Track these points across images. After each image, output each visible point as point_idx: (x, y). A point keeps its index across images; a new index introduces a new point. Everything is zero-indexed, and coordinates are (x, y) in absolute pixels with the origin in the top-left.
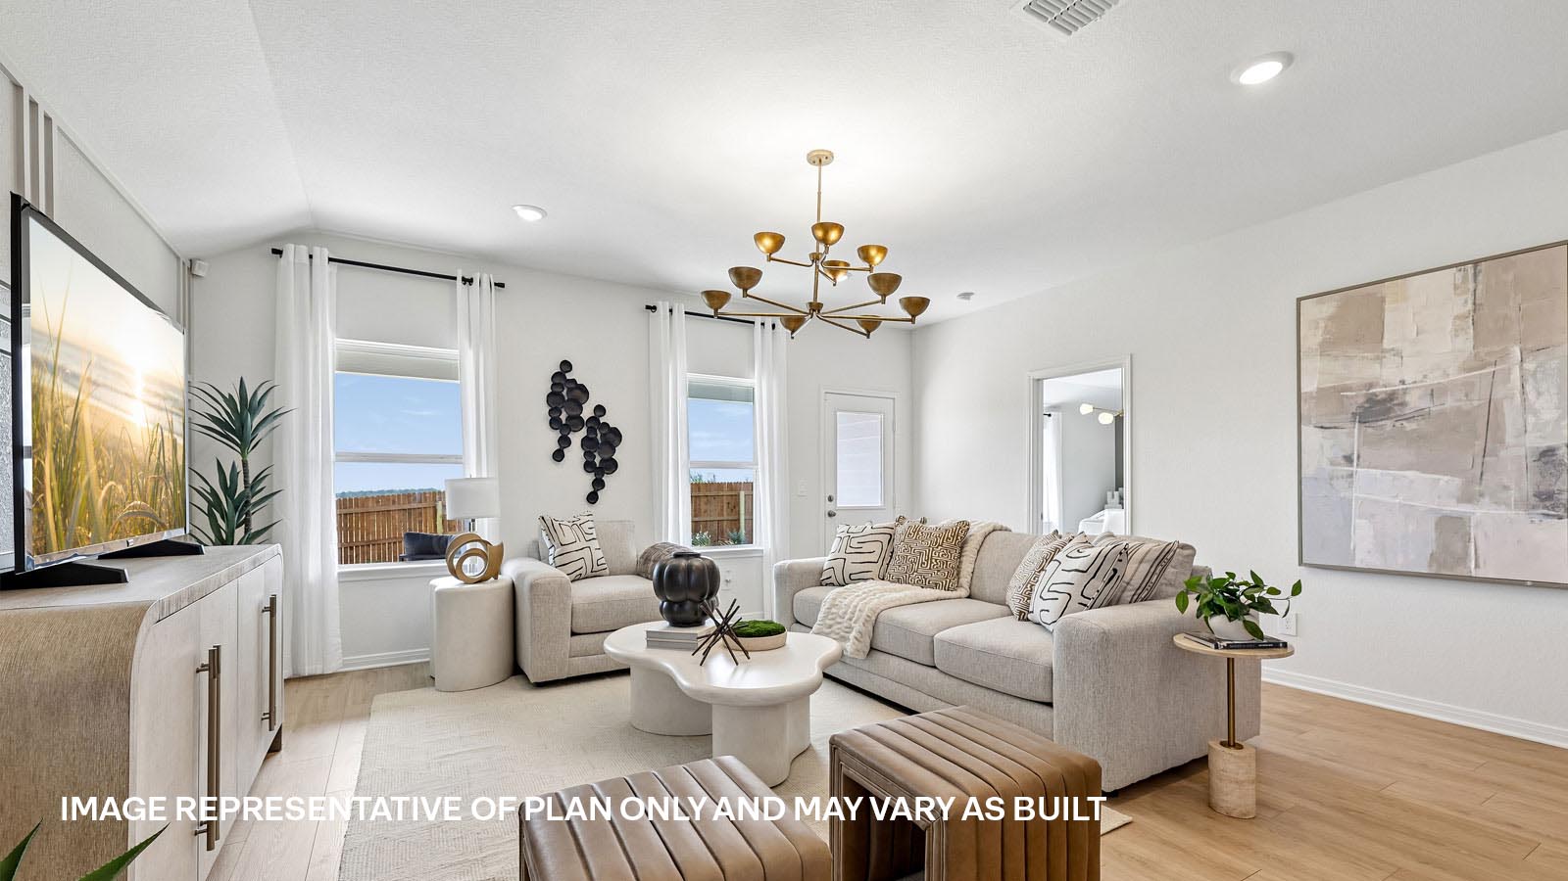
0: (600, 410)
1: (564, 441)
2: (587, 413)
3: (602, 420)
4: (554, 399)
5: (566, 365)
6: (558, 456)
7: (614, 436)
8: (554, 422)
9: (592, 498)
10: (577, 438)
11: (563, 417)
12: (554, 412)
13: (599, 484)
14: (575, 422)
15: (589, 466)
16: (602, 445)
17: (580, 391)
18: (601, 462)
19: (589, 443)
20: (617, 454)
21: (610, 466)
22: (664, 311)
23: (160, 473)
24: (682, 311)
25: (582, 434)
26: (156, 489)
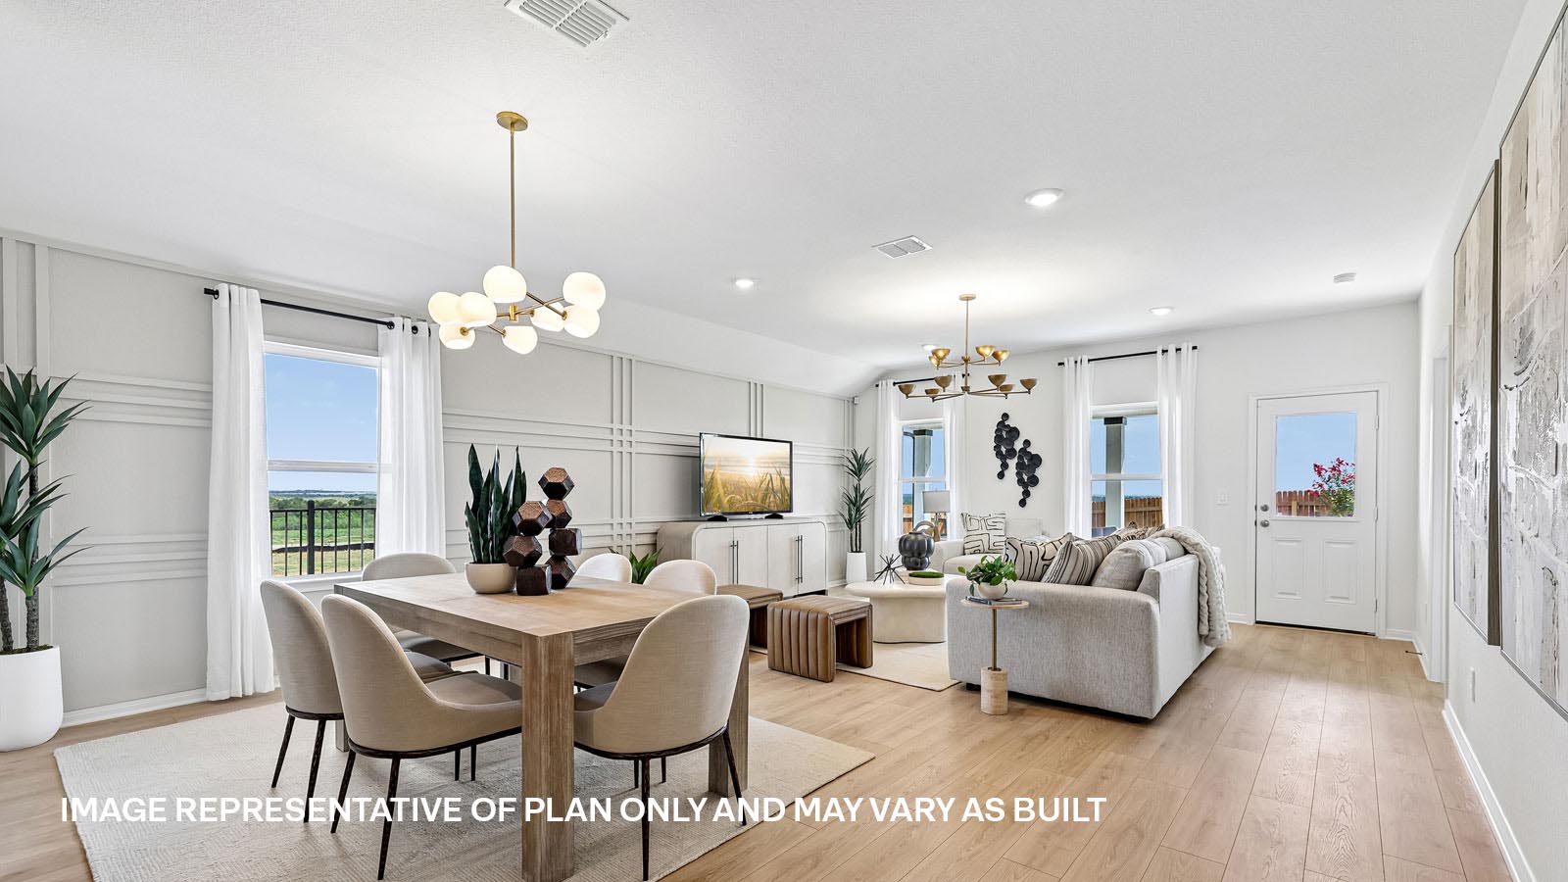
0: (1027, 443)
1: (1005, 466)
2: (1018, 445)
3: (1028, 450)
4: (998, 439)
5: (1005, 416)
6: (1001, 475)
7: (1036, 460)
8: (999, 454)
9: (1023, 503)
10: (1013, 463)
11: (1003, 450)
12: (997, 448)
13: (1026, 494)
14: (1011, 453)
15: (1020, 482)
16: (1028, 468)
17: (1014, 432)
18: (1028, 479)
19: (1020, 466)
20: (1039, 473)
21: (1034, 481)
22: (1070, 364)
23: (769, 491)
24: (1085, 361)
25: (1016, 460)
26: (765, 497)
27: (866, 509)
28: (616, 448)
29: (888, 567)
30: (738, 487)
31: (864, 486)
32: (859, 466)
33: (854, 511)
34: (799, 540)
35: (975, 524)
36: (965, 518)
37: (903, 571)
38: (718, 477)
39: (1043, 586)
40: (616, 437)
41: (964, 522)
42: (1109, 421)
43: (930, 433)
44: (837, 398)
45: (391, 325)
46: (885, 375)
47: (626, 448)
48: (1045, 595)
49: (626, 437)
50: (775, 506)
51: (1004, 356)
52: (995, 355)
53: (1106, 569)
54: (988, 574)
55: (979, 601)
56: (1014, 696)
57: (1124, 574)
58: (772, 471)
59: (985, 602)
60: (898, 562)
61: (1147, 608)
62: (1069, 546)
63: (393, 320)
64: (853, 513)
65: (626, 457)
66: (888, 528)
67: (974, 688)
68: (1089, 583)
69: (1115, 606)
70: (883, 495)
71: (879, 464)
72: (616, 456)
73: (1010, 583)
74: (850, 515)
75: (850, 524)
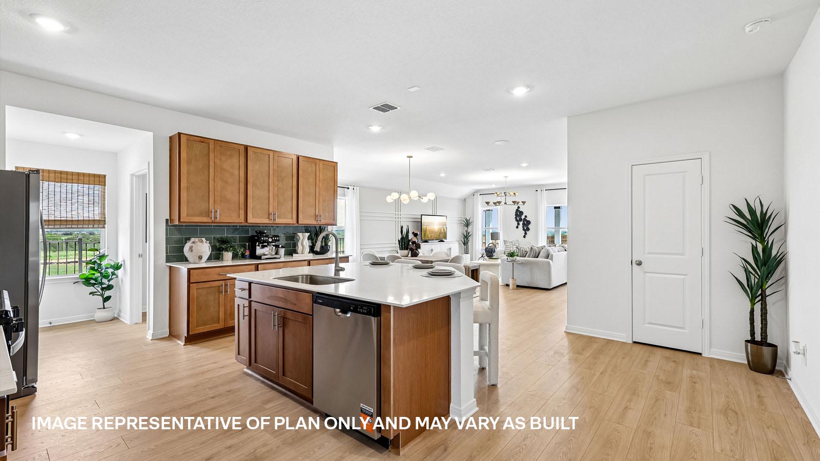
0: (526, 216)
1: (518, 224)
2: (523, 217)
3: (526, 219)
4: (516, 215)
5: (519, 207)
6: (517, 227)
7: (529, 222)
8: (516, 220)
9: (524, 237)
10: (521, 223)
11: (518, 219)
12: (516, 218)
13: (526, 233)
14: (521, 220)
15: (524, 229)
16: (526, 225)
17: (522, 213)
18: (526, 228)
19: (524, 224)
20: (530, 226)
21: (528, 229)
22: (539, 191)
23: (440, 233)
24: (544, 190)
25: (522, 222)
26: (440, 234)
27: (470, 238)
28: (397, 220)
29: (482, 256)
30: (432, 232)
31: (470, 229)
32: (467, 224)
33: (466, 239)
34: (450, 249)
35: (508, 244)
36: (505, 242)
37: (486, 257)
38: (427, 229)
39: (526, 258)
40: (397, 216)
41: (505, 243)
42: (555, 208)
43: (492, 211)
44: (460, 200)
45: (348, 188)
46: (477, 191)
47: (399, 220)
48: (525, 260)
49: (399, 216)
50: (441, 238)
51: (517, 194)
52: (514, 194)
53: (541, 254)
54: (511, 255)
55: (509, 262)
56: (518, 286)
57: (545, 255)
58: (441, 227)
59: (511, 261)
60: (485, 255)
61: (549, 262)
62: (532, 248)
63: (349, 187)
64: (466, 240)
65: (399, 222)
66: (478, 245)
67: (508, 285)
68: (537, 257)
69: (542, 263)
70: (476, 234)
71: (475, 223)
72: (397, 222)
73: (517, 258)
74: (465, 241)
75: (464, 244)
